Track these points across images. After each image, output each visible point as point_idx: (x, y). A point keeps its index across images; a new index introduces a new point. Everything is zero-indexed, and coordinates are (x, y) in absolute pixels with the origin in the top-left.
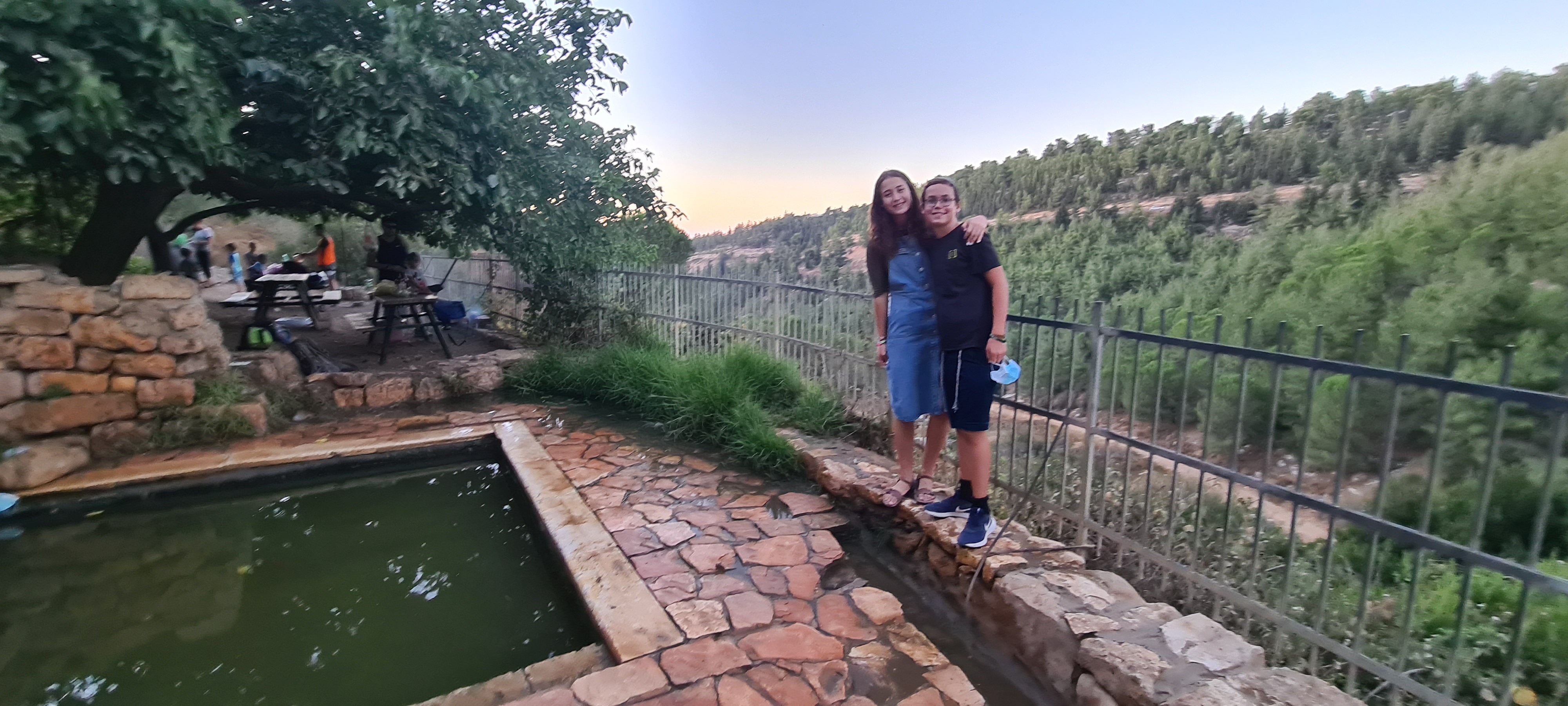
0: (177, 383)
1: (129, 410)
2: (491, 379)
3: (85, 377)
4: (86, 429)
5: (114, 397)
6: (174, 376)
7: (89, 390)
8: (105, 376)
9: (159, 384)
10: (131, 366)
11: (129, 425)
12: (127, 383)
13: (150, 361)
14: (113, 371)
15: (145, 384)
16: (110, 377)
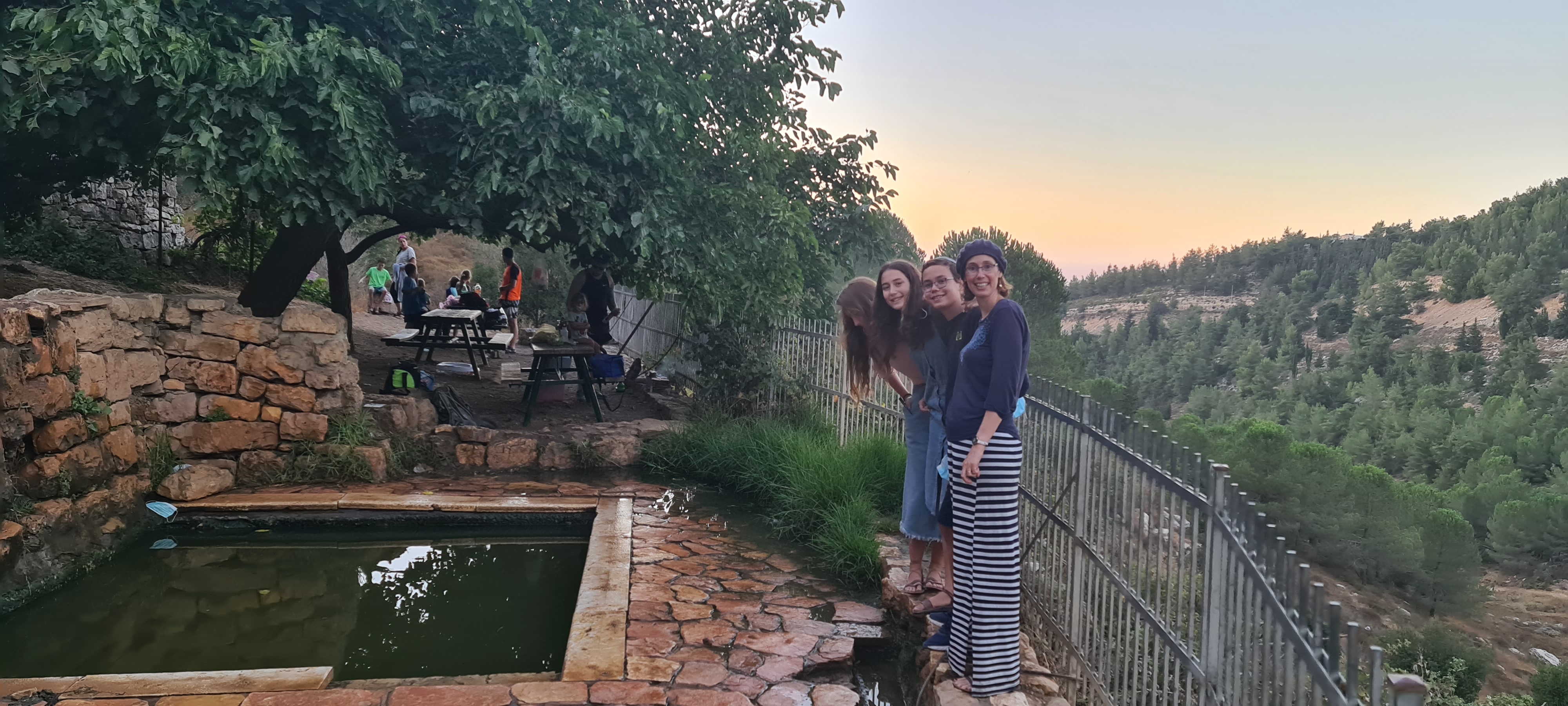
0: (314, 417)
1: (272, 441)
2: (627, 452)
3: (243, 403)
4: (235, 454)
5: (262, 426)
6: (312, 411)
7: (243, 417)
8: (258, 404)
9: (299, 416)
10: (278, 398)
11: (270, 455)
12: (273, 412)
13: (295, 394)
14: (264, 400)
15: (288, 415)
16: (261, 406)
